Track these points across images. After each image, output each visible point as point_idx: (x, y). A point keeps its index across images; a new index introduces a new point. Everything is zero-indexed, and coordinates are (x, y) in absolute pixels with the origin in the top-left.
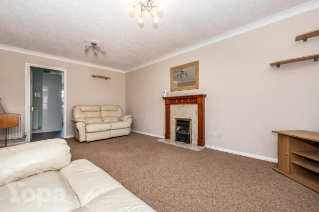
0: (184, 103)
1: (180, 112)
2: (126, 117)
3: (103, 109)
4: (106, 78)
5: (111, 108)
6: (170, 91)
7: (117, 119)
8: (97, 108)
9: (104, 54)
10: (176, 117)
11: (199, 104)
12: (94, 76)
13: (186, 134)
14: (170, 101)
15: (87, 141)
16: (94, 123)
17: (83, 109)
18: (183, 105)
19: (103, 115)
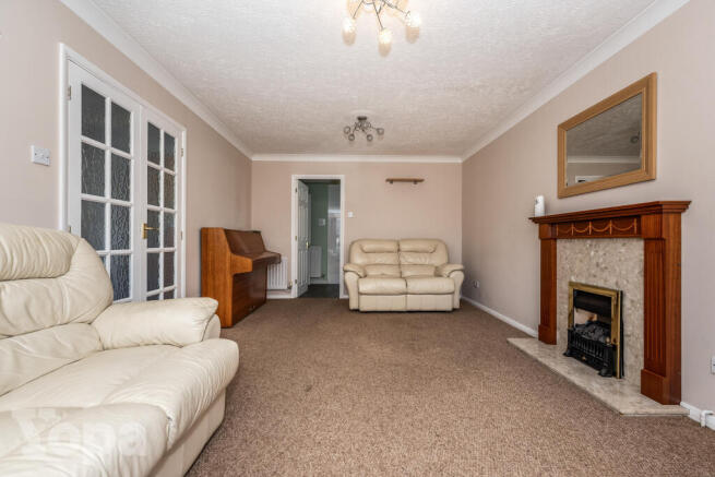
0: (595, 235)
1: (585, 263)
2: (448, 269)
3: (404, 247)
4: (416, 181)
5: (421, 246)
6: (556, 195)
7: (431, 272)
8: (392, 247)
9: (380, 132)
10: (573, 279)
11: (647, 241)
12: (391, 181)
13: (601, 340)
14: (555, 228)
15: (362, 309)
16: (383, 276)
17: (367, 247)
18: (594, 242)
19: (403, 261)
